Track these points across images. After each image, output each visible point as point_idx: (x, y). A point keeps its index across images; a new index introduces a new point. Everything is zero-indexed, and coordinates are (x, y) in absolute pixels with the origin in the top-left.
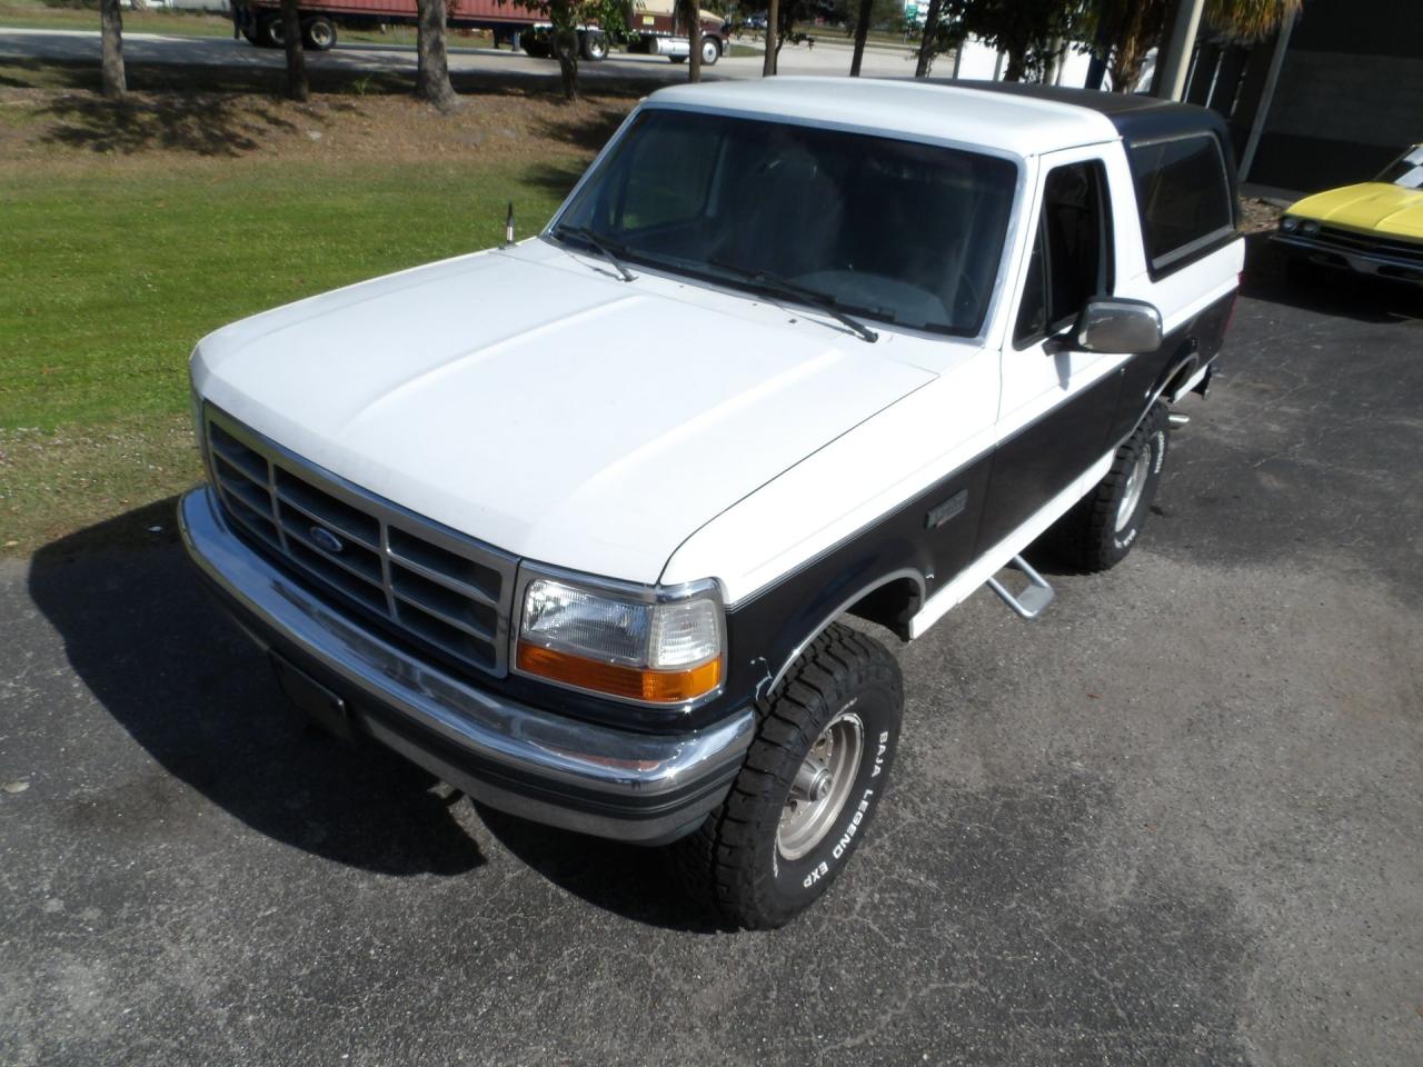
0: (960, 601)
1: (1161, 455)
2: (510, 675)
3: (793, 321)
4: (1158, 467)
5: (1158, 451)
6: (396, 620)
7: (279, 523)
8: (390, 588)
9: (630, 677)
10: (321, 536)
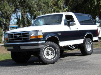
4: (92, 45)
6: (22, 40)
7: (14, 38)
8: (22, 38)
9: (37, 36)
10: (17, 37)
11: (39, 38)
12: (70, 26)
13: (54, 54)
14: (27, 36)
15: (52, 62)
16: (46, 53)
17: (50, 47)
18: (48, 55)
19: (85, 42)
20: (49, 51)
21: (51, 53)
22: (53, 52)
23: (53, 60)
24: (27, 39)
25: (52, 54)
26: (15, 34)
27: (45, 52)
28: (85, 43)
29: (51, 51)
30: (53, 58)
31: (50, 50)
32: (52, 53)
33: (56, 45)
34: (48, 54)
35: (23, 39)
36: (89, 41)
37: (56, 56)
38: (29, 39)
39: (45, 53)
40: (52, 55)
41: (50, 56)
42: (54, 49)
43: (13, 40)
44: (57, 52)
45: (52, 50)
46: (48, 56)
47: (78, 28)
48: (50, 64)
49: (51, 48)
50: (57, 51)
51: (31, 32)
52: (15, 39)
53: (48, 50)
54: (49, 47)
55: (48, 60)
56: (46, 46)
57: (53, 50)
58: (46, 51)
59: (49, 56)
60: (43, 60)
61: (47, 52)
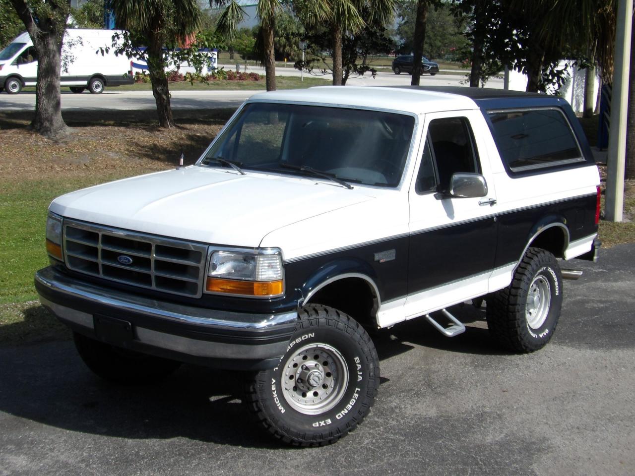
0: (408, 319)
1: (556, 284)
2: (203, 294)
3: (317, 184)
4: (557, 292)
5: (554, 281)
6: (154, 287)
7: (100, 261)
8: (153, 272)
9: (249, 286)
10: (122, 259)
11: (258, 294)
12: (453, 200)
13: (338, 381)
14: (183, 269)
15: (321, 437)
16: (291, 377)
17: (321, 345)
18: (300, 385)
19: (520, 280)
20: (311, 363)
21: (323, 374)
22: (334, 372)
23: (329, 421)
24: (181, 285)
25: (331, 382)
26: (110, 240)
27: (288, 370)
28: (522, 285)
29: (321, 367)
30: (330, 414)
31: (316, 358)
32: (328, 375)
33: (358, 334)
34: (302, 385)
35: (161, 281)
36: (543, 268)
37: (352, 402)
38: (195, 293)
39: (284, 379)
40: (330, 390)
41: (316, 394)
42: (342, 359)
43: (94, 267)
44: (360, 378)
45: (330, 361)
46: (304, 395)
47: (492, 203)
48: (311, 446)
49: (327, 347)
50: (359, 366)
51: (211, 249)
52: (108, 270)
53: (305, 358)
54: (313, 345)
55: (300, 427)
56: (298, 340)
57: (336, 361)
58: (295, 365)
59: (310, 394)
60: (270, 426)
61: (300, 370)
